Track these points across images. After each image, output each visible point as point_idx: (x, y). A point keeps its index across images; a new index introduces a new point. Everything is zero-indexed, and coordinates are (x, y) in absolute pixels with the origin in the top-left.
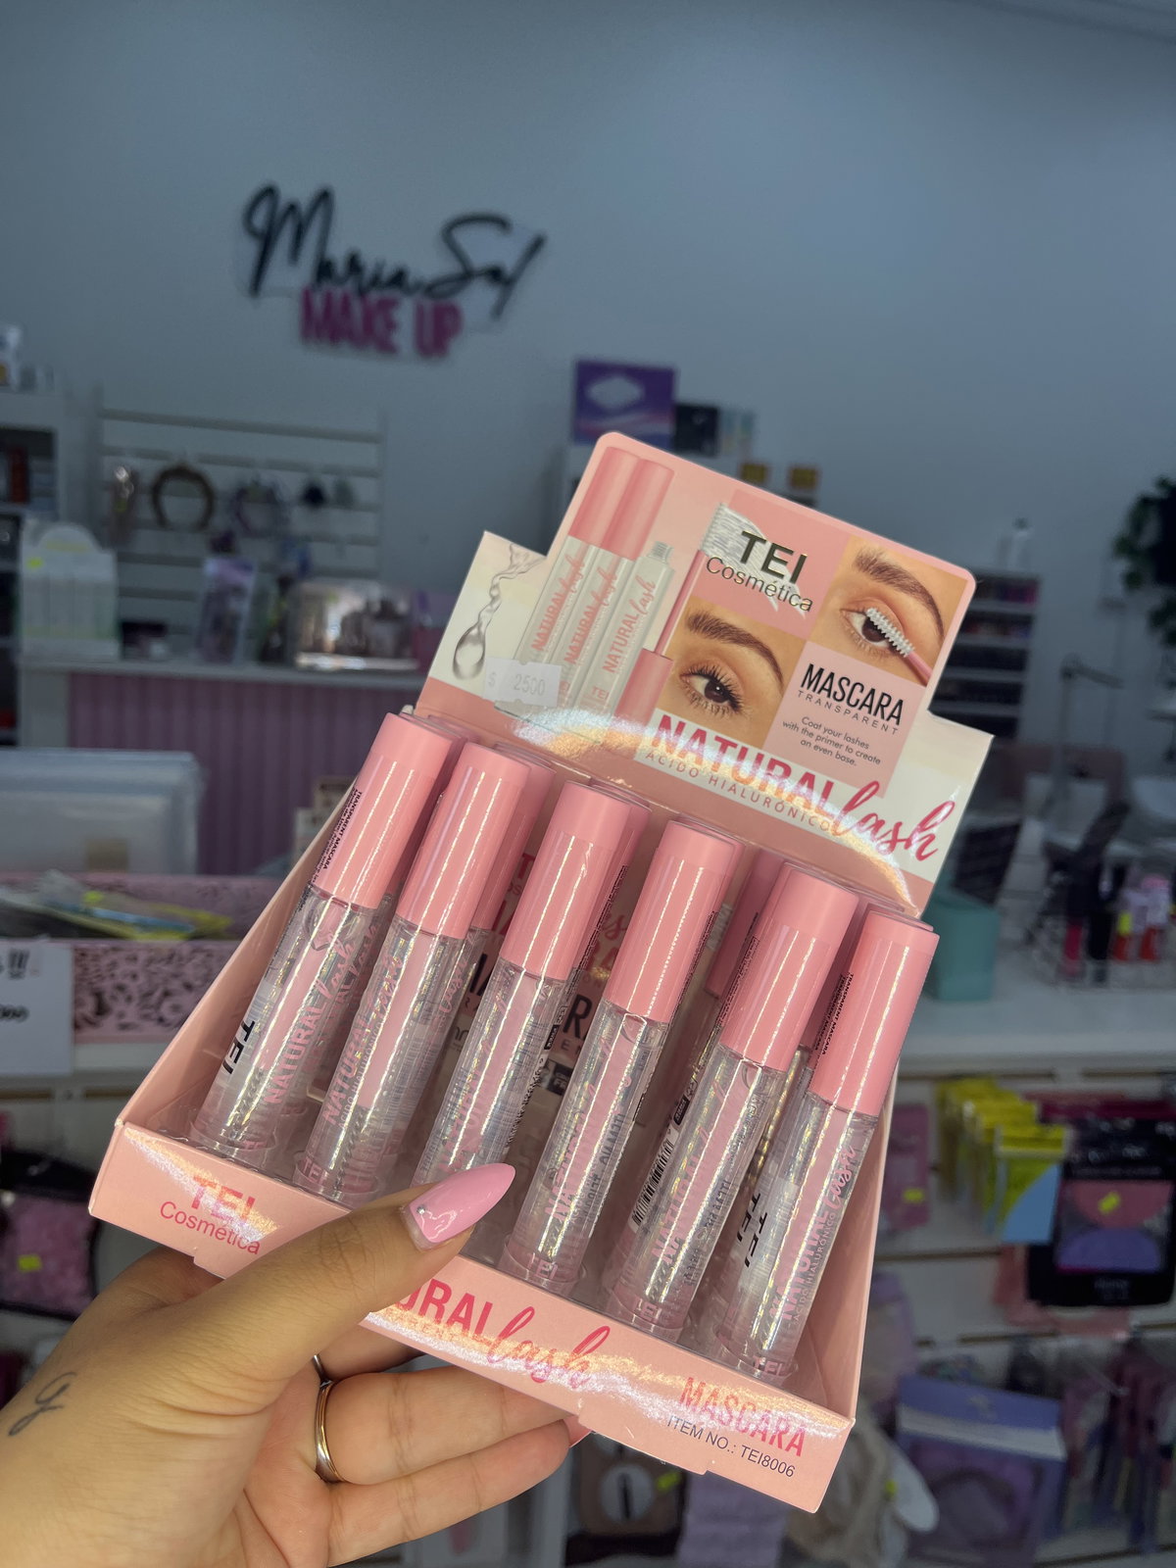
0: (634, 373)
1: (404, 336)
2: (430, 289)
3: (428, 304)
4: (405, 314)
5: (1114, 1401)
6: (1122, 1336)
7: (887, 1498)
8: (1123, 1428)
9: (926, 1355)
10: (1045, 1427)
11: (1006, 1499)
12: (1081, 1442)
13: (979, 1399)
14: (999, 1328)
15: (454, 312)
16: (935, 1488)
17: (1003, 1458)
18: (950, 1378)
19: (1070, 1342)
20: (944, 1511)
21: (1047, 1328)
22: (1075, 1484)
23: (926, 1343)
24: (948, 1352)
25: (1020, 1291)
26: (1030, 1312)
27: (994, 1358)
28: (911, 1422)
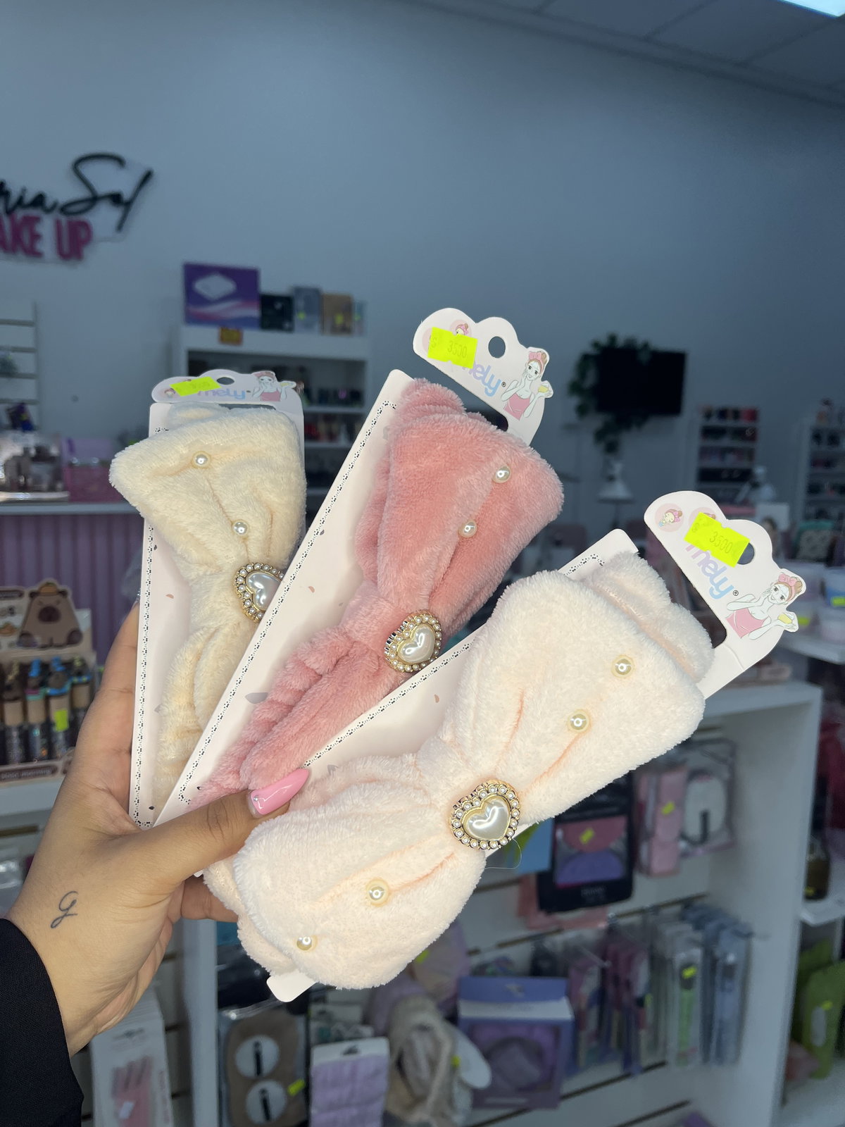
0: (227, 272)
1: (47, 245)
2: (64, 209)
3: (64, 220)
4: (46, 227)
5: (603, 971)
6: (603, 925)
7: (454, 1069)
8: (611, 990)
9: (476, 960)
10: (557, 998)
11: (537, 1054)
12: (583, 1005)
13: (512, 985)
14: (523, 933)
15: (86, 226)
16: (488, 1055)
17: (531, 1025)
18: (494, 974)
19: (570, 935)
20: (495, 1070)
21: (553, 928)
22: (584, 1035)
23: (475, 952)
24: (489, 956)
25: (534, 906)
26: (541, 919)
27: (520, 954)
28: (467, 1011)
